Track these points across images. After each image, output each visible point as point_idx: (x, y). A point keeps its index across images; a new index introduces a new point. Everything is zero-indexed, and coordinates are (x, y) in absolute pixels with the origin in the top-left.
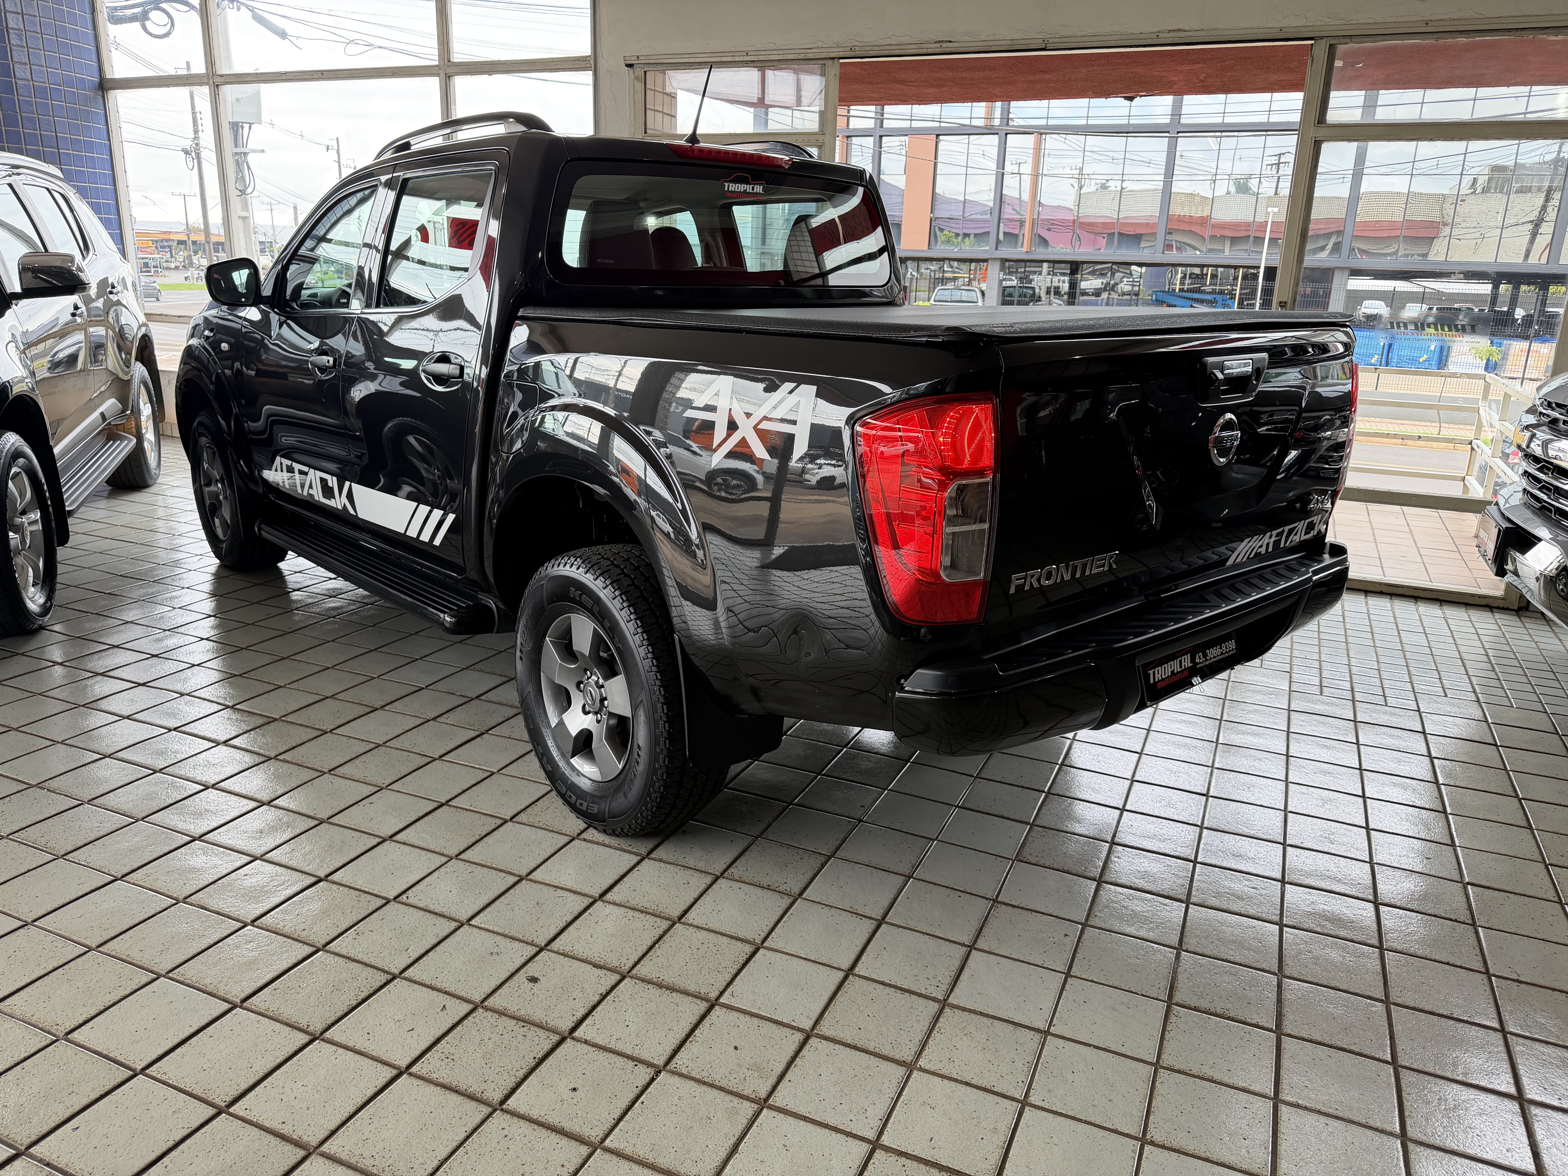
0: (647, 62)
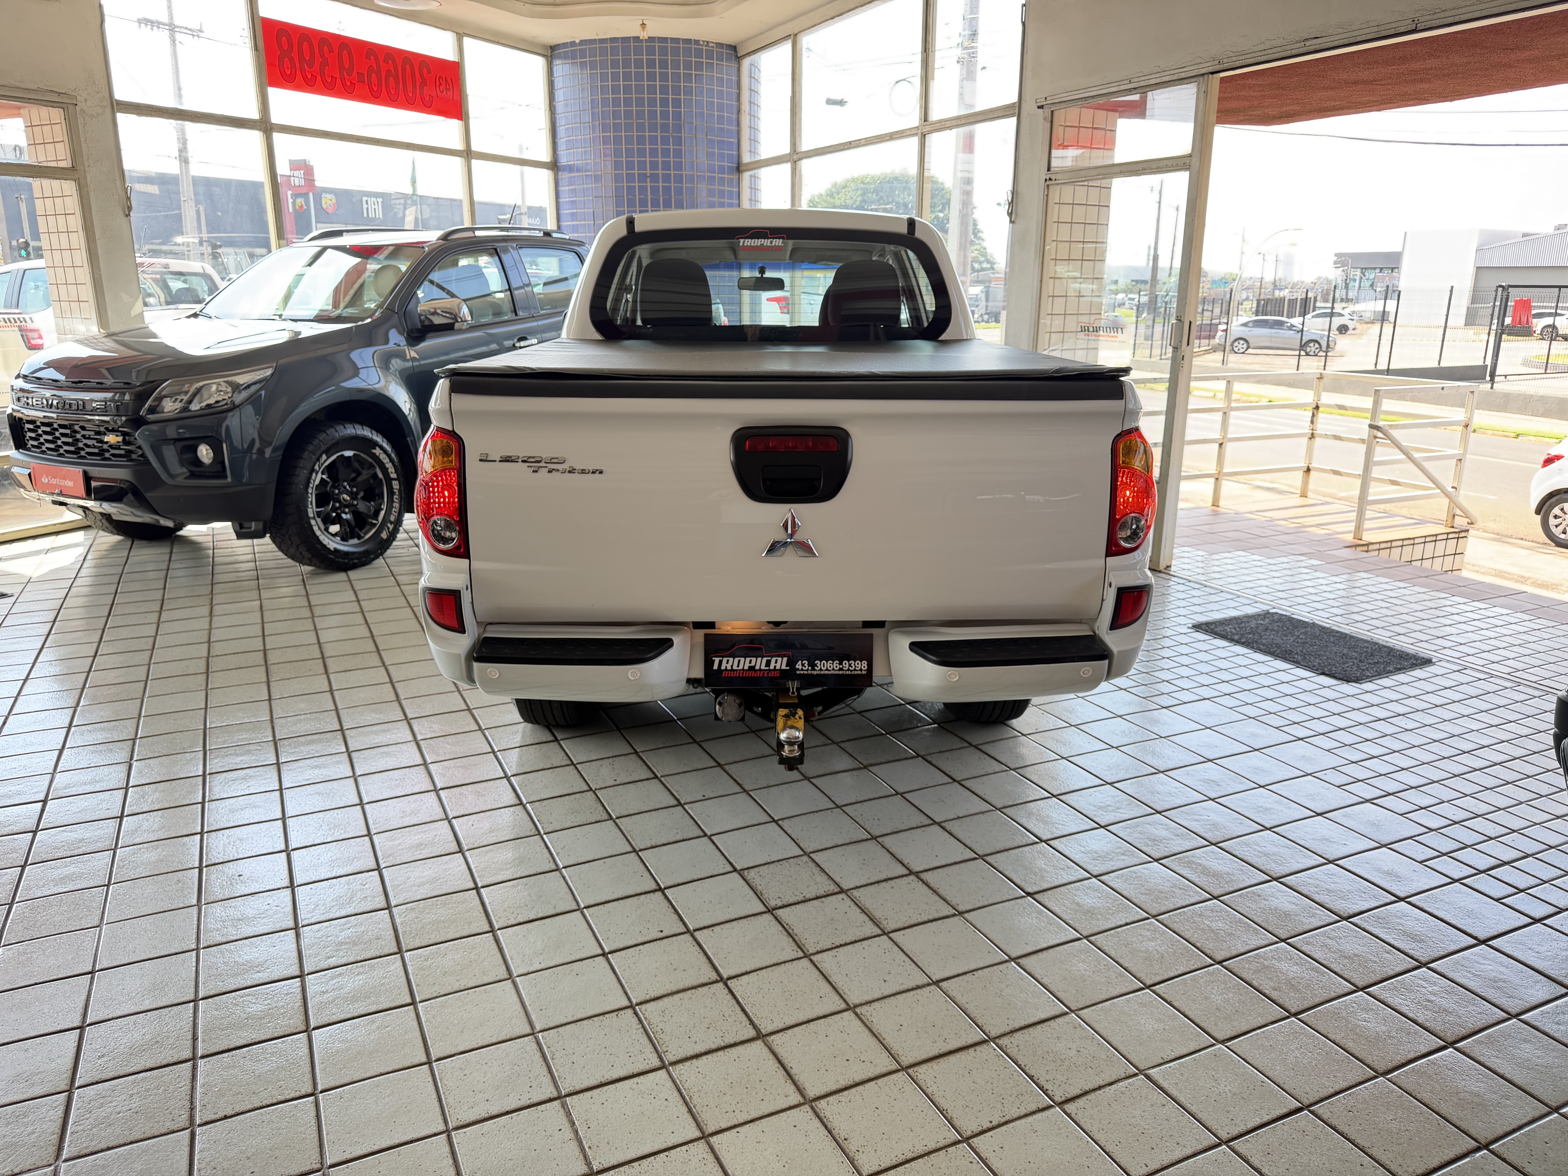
0: (1053, 102)
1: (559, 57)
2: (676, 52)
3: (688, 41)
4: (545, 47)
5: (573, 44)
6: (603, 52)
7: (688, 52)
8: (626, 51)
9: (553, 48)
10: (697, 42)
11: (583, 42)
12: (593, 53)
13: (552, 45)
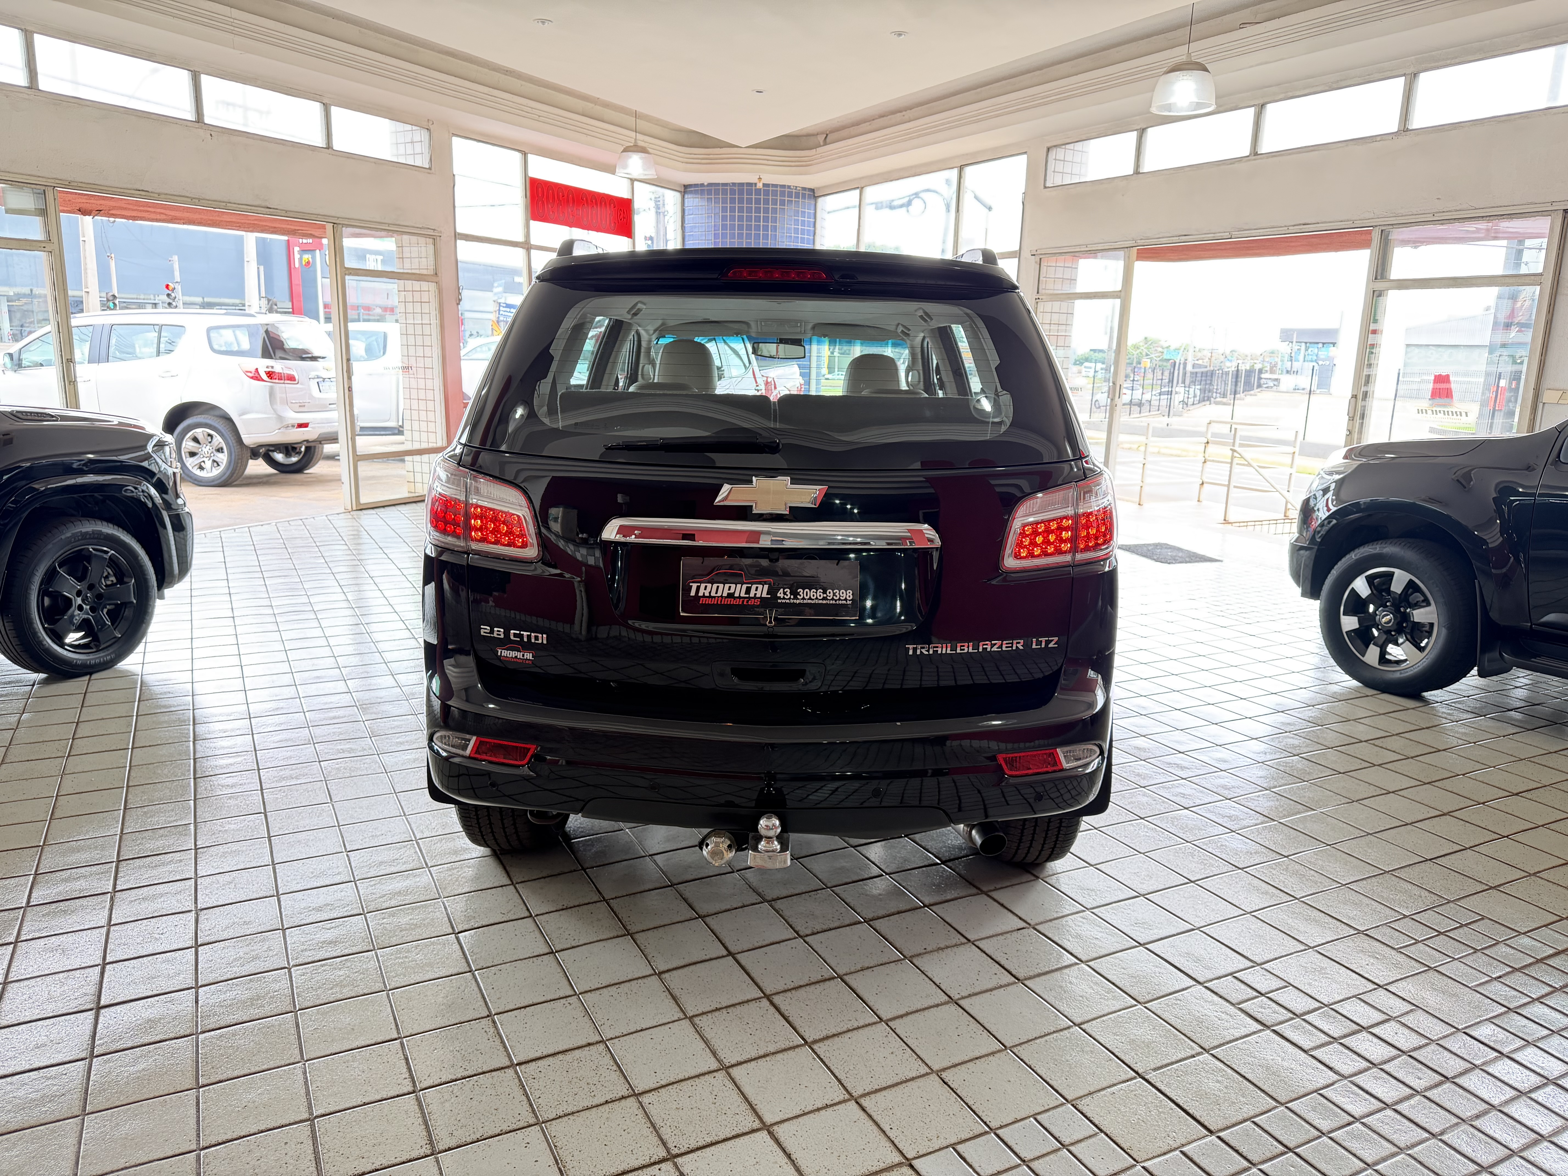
1: (691, 192)
2: (775, 193)
3: (783, 186)
4: (680, 185)
5: (702, 185)
6: (725, 192)
7: (783, 194)
8: (741, 192)
9: (686, 187)
10: (789, 187)
11: (710, 185)
12: (717, 192)
13: (686, 183)
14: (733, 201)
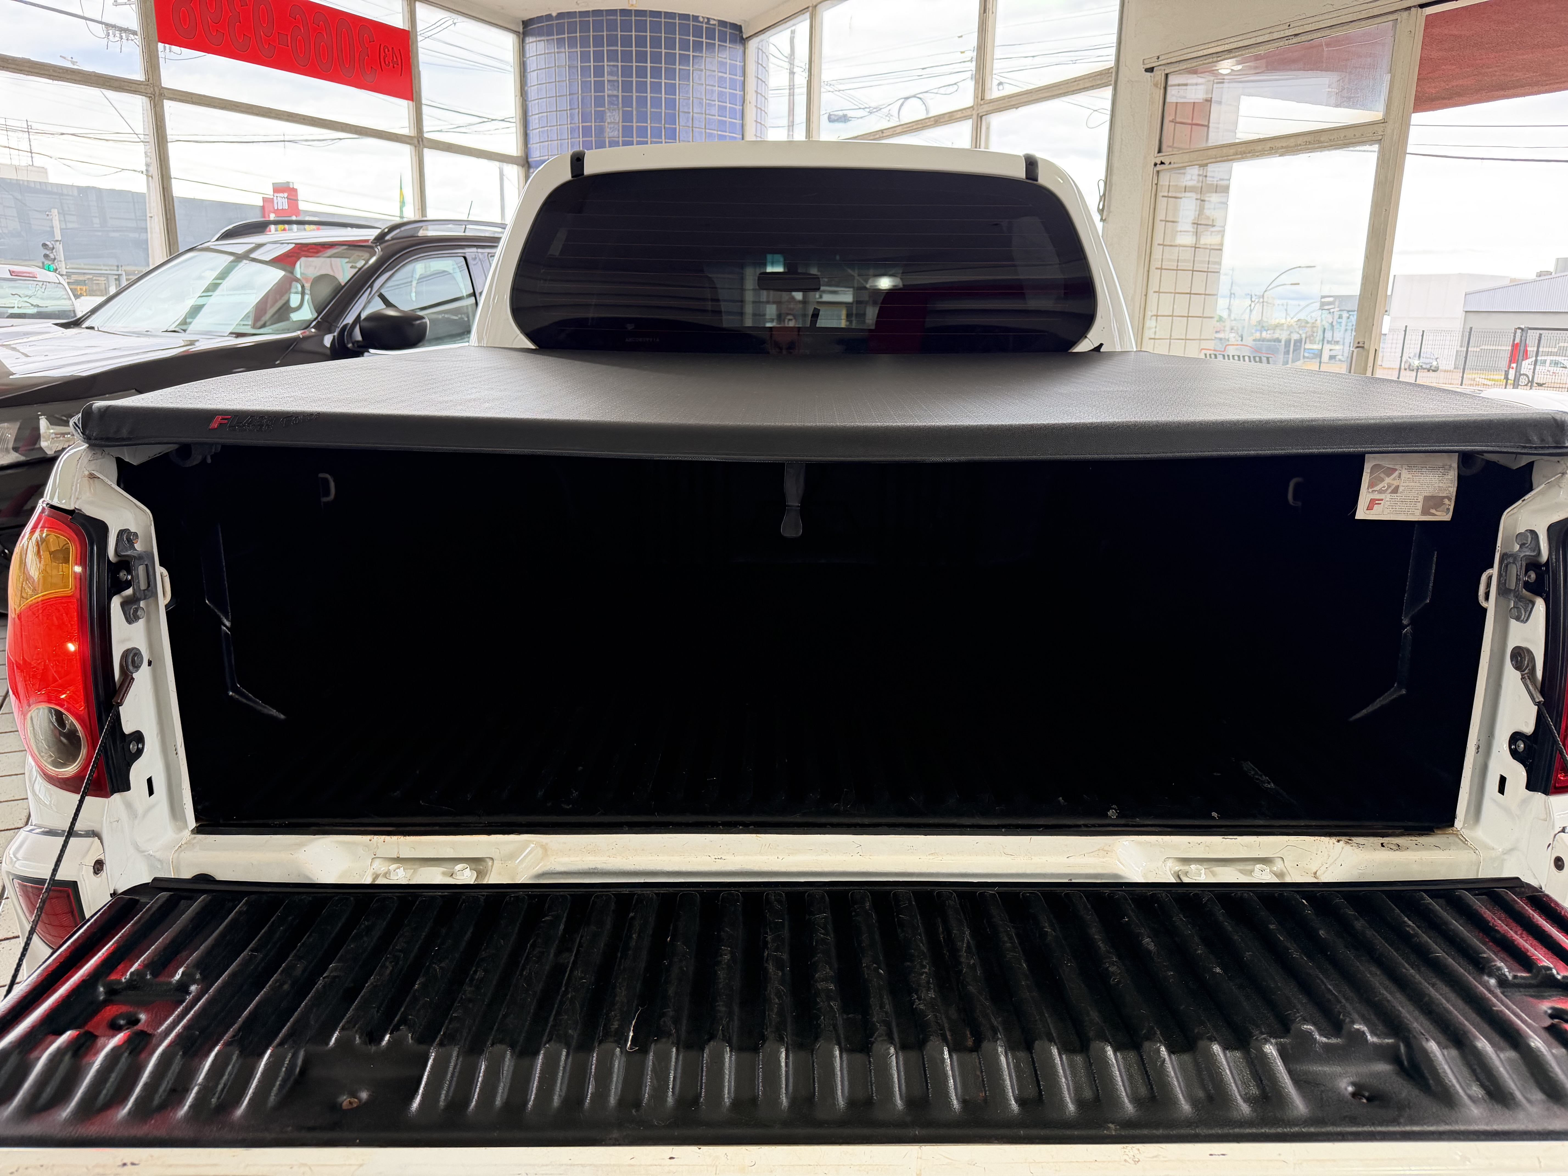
0: (1169, 61)
1: (533, 34)
2: (670, 28)
3: (685, 17)
4: (516, 21)
5: (549, 17)
6: (585, 27)
7: (685, 30)
8: (612, 26)
9: (526, 24)
10: (696, 18)
11: (561, 15)
12: (572, 30)
13: (525, 19)
14: (598, 42)
